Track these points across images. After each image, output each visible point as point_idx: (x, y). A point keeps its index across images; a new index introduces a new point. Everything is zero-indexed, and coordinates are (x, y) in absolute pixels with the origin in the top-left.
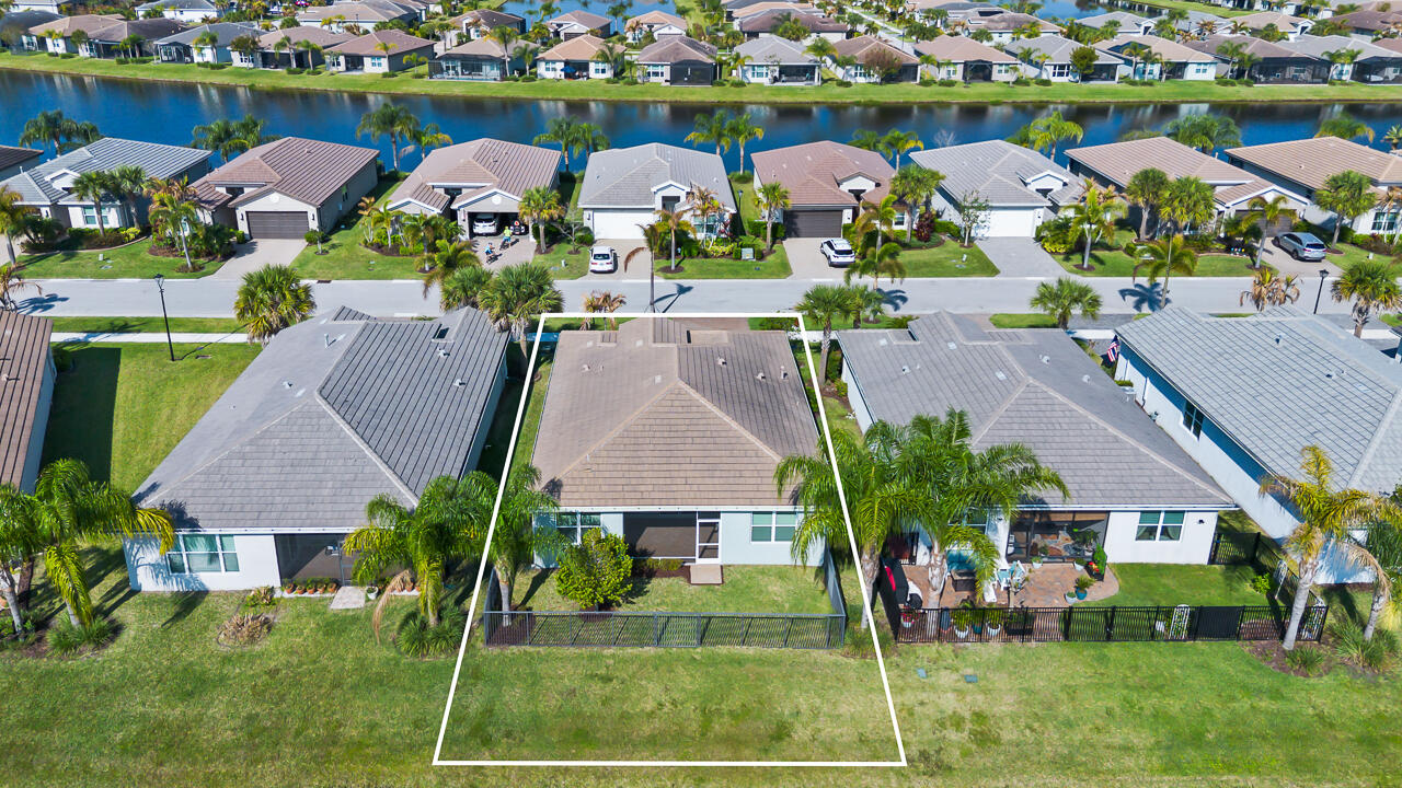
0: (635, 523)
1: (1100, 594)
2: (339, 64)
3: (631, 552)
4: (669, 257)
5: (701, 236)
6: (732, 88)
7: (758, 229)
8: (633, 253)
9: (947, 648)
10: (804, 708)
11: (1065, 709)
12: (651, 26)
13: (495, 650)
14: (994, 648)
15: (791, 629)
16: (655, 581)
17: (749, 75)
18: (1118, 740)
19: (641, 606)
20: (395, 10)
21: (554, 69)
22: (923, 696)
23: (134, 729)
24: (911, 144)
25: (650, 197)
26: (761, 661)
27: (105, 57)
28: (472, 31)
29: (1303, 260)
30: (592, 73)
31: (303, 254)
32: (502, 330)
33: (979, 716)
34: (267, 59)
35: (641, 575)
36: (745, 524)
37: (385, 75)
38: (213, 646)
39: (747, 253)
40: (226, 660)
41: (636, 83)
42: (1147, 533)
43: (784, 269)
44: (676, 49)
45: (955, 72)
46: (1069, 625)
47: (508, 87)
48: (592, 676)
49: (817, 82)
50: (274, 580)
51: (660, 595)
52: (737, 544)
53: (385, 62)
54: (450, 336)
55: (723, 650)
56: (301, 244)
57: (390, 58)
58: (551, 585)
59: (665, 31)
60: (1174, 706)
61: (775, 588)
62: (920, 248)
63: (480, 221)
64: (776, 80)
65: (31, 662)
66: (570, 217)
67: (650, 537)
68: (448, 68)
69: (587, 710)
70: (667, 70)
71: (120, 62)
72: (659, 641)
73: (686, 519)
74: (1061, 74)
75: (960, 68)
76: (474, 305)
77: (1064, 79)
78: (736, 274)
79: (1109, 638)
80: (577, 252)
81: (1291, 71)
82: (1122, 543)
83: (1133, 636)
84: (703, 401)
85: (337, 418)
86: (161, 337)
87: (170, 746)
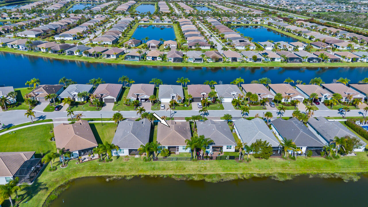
0: (169, 148)
1: (221, 155)
2: (105, 56)
3: (169, 151)
4: (173, 106)
5: (178, 102)
6: (186, 63)
7: (188, 101)
8: (168, 109)
9: (203, 160)
10: (187, 166)
11: (214, 166)
12: (169, 45)
13: (154, 161)
14: (208, 160)
15: (186, 159)
16: (171, 154)
17: (189, 60)
18: (219, 169)
19: (170, 157)
20: (113, 38)
21: (150, 58)
22: (200, 165)
23: (118, 169)
24: (215, 83)
25: (170, 96)
26: (183, 162)
27: (55, 53)
28: (131, 45)
29: (272, 107)
30: (158, 59)
31: (114, 106)
32: (150, 122)
33: (205, 167)
34: (90, 55)
35: (170, 153)
36: (182, 147)
37: (115, 59)
38: (123, 161)
39: (186, 106)
40: (125, 163)
41: (167, 62)
42: (228, 148)
43: (191, 108)
44: (174, 55)
45: (230, 59)
46: (217, 158)
47: (141, 62)
48: (165, 164)
49: (202, 62)
50: (128, 154)
51: (172, 156)
52: (181, 150)
53: (115, 56)
54: (144, 123)
55: (179, 161)
56: (113, 104)
57: (116, 55)
58: (160, 155)
59: (172, 46)
60: (225, 166)
61: (185, 155)
62: (213, 104)
63: (142, 100)
64: (194, 61)
65: (104, 163)
66: (157, 99)
67: (171, 149)
68: (128, 57)
69: (165, 167)
70: (173, 59)
71: (59, 55)
72: (172, 160)
73: (175, 147)
74: (251, 60)
75: (231, 59)
76: (146, 118)
77: (251, 61)
78: (184, 109)
79: (221, 159)
80: (158, 105)
81: (295, 60)
82: (225, 149)
83: (223, 159)
84: (177, 133)
85: (134, 136)
86: (101, 122)
87: (122, 170)
